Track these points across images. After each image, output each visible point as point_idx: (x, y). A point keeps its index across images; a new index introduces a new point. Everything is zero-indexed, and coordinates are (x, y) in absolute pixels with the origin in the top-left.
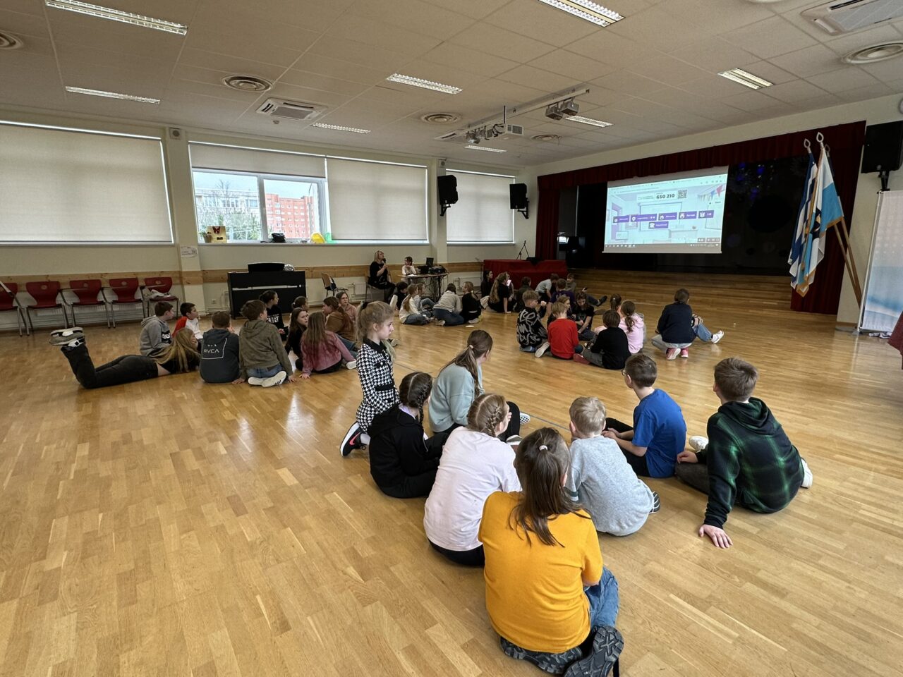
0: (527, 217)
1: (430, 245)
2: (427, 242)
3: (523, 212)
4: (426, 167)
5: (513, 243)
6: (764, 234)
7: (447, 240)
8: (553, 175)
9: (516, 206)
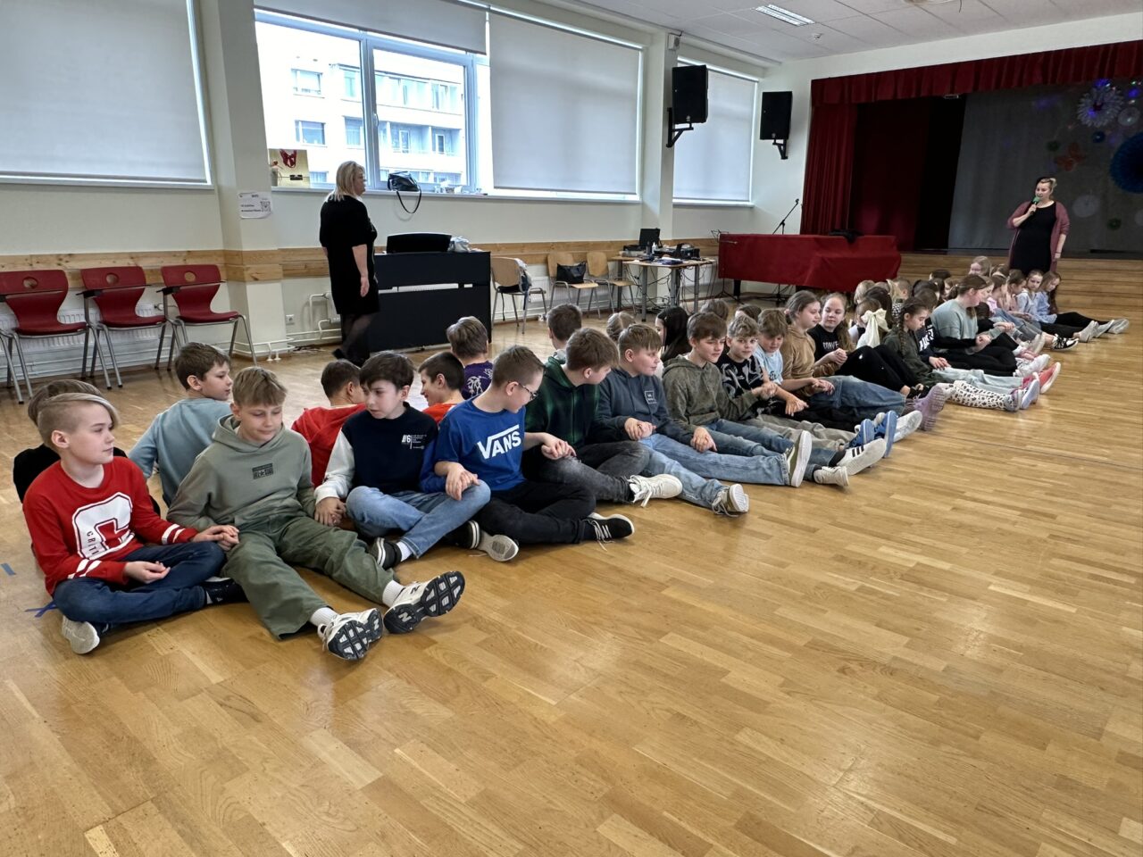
0: (784, 156)
1: (642, 204)
2: (636, 198)
3: (780, 146)
4: (640, 47)
5: (750, 204)
6: (1137, 195)
7: (674, 196)
8: (850, 77)
9: (774, 135)
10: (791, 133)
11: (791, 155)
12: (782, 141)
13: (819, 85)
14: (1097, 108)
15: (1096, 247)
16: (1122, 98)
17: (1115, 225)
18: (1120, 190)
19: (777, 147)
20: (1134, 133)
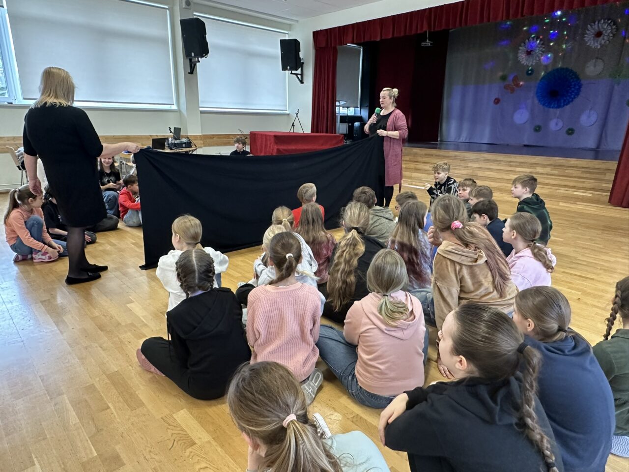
0: (302, 82)
1: (178, 111)
2: (174, 107)
3: (297, 75)
4: (167, 7)
5: (287, 112)
6: (551, 110)
7: (200, 106)
8: (330, 29)
9: (289, 68)
10: (305, 66)
11: (304, 81)
12: (299, 71)
13: (316, 34)
14: (529, 53)
15: (526, 143)
16: (544, 46)
17: (538, 129)
18: (541, 106)
19: (294, 75)
20: (550, 69)
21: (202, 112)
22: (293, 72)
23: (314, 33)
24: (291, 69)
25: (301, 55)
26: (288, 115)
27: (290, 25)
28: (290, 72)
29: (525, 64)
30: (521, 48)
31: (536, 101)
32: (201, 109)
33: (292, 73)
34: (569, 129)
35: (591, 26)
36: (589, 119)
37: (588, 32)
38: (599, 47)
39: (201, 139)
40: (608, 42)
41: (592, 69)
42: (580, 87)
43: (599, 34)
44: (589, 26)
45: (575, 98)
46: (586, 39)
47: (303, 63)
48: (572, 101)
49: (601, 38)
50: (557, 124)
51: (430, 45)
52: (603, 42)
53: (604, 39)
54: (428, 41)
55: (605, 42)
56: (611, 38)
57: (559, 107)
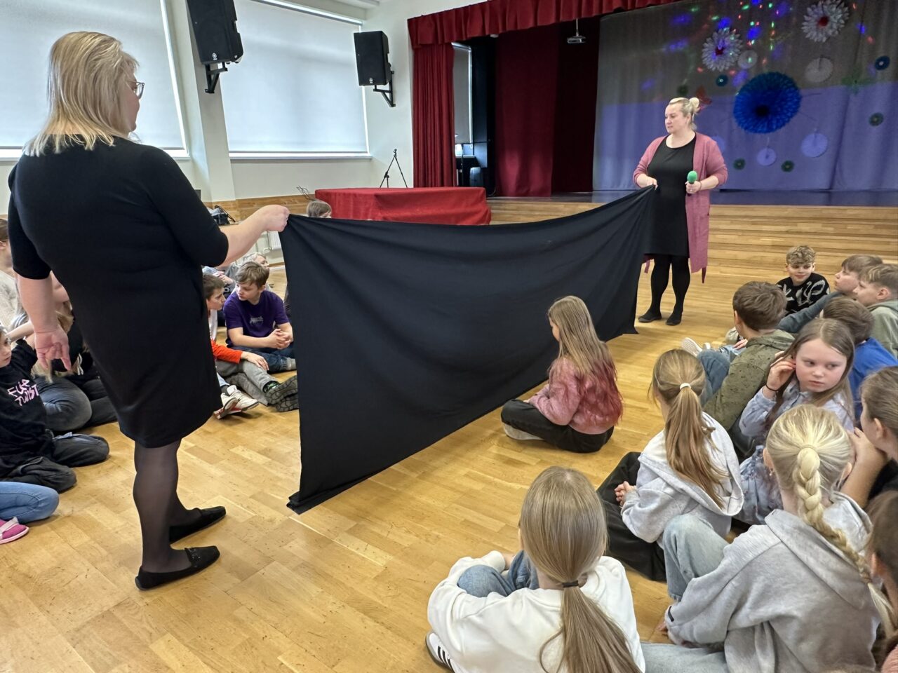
0: (392, 105)
1: (192, 161)
3: (383, 92)
5: (368, 155)
6: (758, 136)
7: (230, 150)
8: (441, 14)
9: (371, 80)
10: (396, 79)
11: (396, 102)
12: (387, 87)
13: (414, 24)
14: (719, 52)
16: (741, 41)
17: (739, 165)
18: (743, 132)
19: (380, 93)
20: (753, 76)
21: (234, 161)
22: (379, 87)
23: (410, 22)
24: (375, 83)
25: (390, 59)
26: (370, 159)
27: (365, 10)
28: (373, 87)
29: (714, 69)
30: (706, 45)
31: (735, 124)
32: (231, 155)
33: (376, 90)
34: (787, 163)
35: (813, 9)
36: (815, 147)
37: (806, 17)
38: (824, 40)
39: (235, 208)
40: (837, 32)
41: (816, 73)
42: (799, 99)
43: (824, 21)
44: (809, 10)
45: (792, 116)
46: (805, 29)
47: (392, 73)
48: (788, 121)
49: (829, 25)
50: (767, 157)
51: (581, 41)
52: (830, 32)
53: (831, 28)
54: (577, 35)
55: (833, 33)
56: (842, 26)
57: (770, 130)
